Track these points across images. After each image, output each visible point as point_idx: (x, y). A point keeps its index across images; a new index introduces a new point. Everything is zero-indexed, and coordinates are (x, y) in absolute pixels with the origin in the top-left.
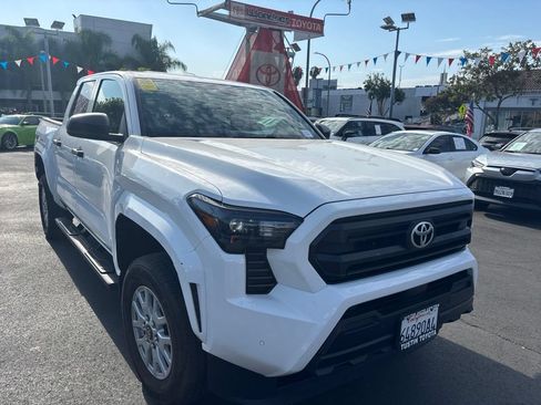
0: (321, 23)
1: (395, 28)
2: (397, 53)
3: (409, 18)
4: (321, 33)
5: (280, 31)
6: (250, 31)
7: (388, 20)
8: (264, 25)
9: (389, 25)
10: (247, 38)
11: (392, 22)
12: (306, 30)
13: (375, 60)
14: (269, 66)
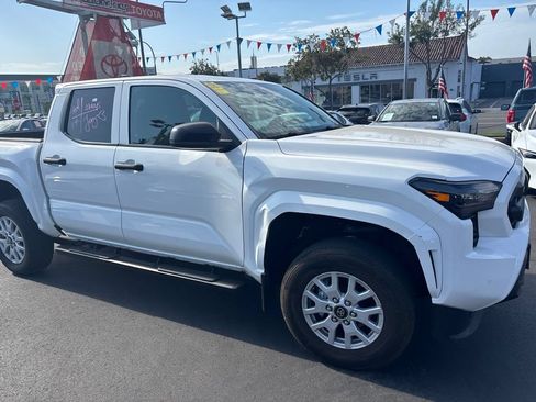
0: (161, 10)
1: (234, 17)
2: (239, 40)
3: (245, 7)
4: (162, 21)
5: (118, 18)
6: (85, 19)
7: (225, 9)
8: (101, 13)
9: (227, 14)
10: (82, 27)
11: (229, 10)
12: (147, 17)
13: (219, 47)
14: (114, 57)
